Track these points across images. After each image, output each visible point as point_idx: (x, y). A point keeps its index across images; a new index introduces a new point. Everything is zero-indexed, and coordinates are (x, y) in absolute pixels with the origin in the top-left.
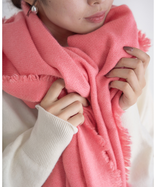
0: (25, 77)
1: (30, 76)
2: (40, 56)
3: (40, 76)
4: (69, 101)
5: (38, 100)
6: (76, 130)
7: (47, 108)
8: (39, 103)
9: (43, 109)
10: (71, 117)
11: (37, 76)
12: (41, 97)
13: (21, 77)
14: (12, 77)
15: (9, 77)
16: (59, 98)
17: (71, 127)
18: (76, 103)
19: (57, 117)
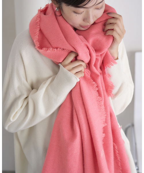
0: (56, 49)
1: (58, 49)
2: (65, 39)
3: (63, 49)
4: (77, 64)
5: (61, 62)
6: (79, 80)
7: (64, 66)
8: (61, 63)
9: (62, 66)
10: (77, 72)
11: (62, 49)
12: (62, 60)
13: (54, 49)
14: (49, 49)
15: (47, 49)
16: (72, 62)
17: (76, 78)
18: (81, 65)
19: (69, 72)
